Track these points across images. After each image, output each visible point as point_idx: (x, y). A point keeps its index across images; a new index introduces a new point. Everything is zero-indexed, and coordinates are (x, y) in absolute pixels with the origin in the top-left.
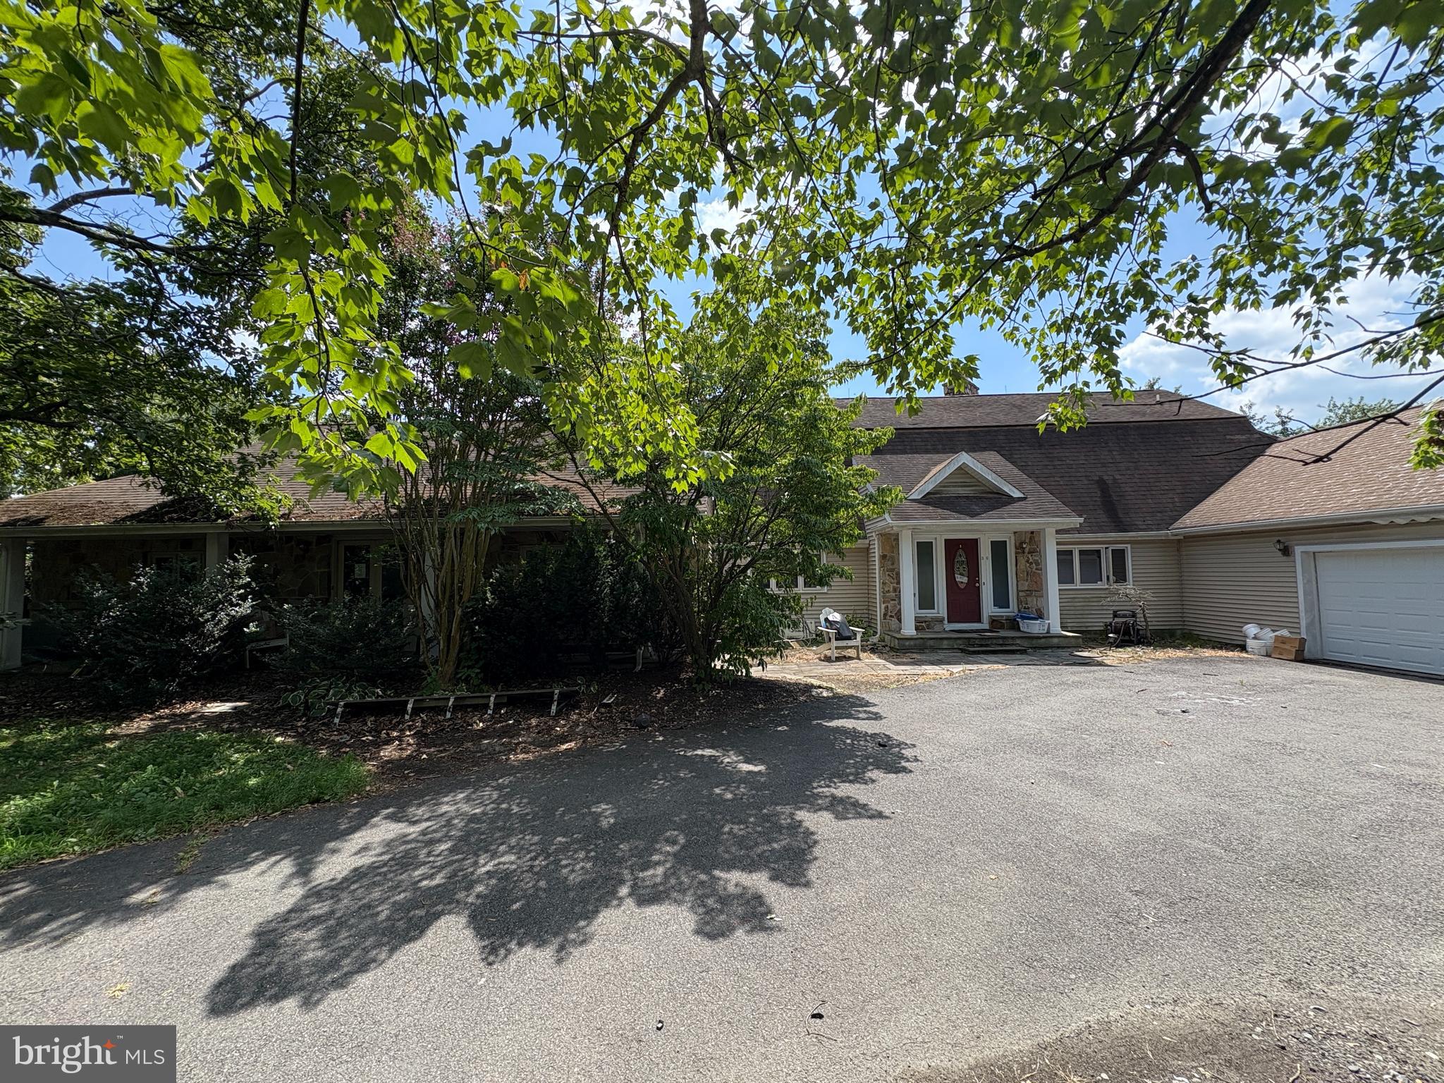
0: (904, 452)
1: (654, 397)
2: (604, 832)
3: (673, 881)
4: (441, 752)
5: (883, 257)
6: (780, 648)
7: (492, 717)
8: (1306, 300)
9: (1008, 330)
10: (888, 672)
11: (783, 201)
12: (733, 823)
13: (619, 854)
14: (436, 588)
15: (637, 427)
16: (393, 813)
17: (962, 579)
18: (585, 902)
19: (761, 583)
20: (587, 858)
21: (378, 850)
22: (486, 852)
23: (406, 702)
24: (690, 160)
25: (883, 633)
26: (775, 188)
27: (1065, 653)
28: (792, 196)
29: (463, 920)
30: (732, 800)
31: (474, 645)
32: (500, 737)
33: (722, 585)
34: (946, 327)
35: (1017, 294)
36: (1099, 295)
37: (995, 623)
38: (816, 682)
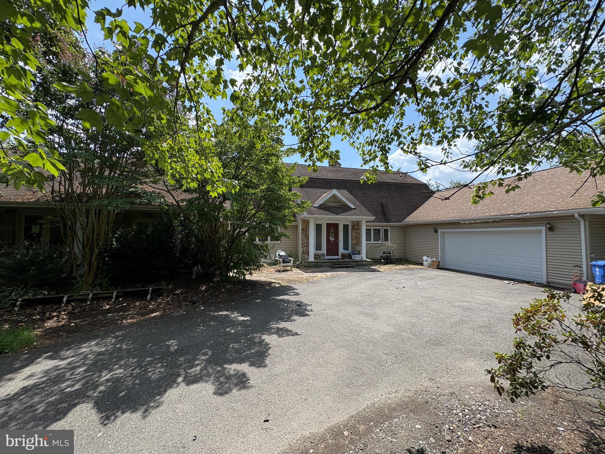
0: (312, 187)
1: (202, 152)
2: (172, 353)
3: (205, 372)
4: (83, 321)
5: (305, 105)
6: (259, 267)
7: (114, 302)
8: (445, 144)
9: (351, 142)
10: (303, 276)
11: (264, 73)
12: (234, 343)
13: (179, 363)
14: (83, 241)
15: (193, 166)
16: (51, 355)
17: (332, 239)
18: (161, 387)
19: (251, 239)
20: (162, 367)
21: (39, 376)
22: (107, 369)
23: (63, 297)
24: (221, 44)
25: (302, 260)
26: (261, 67)
27: (366, 267)
28: (268, 72)
29: (90, 405)
30: (234, 333)
31: (105, 267)
32: (118, 312)
33: (234, 239)
34: (328, 137)
35: (355, 128)
36: (383, 133)
37: (343, 256)
38: (273, 281)
